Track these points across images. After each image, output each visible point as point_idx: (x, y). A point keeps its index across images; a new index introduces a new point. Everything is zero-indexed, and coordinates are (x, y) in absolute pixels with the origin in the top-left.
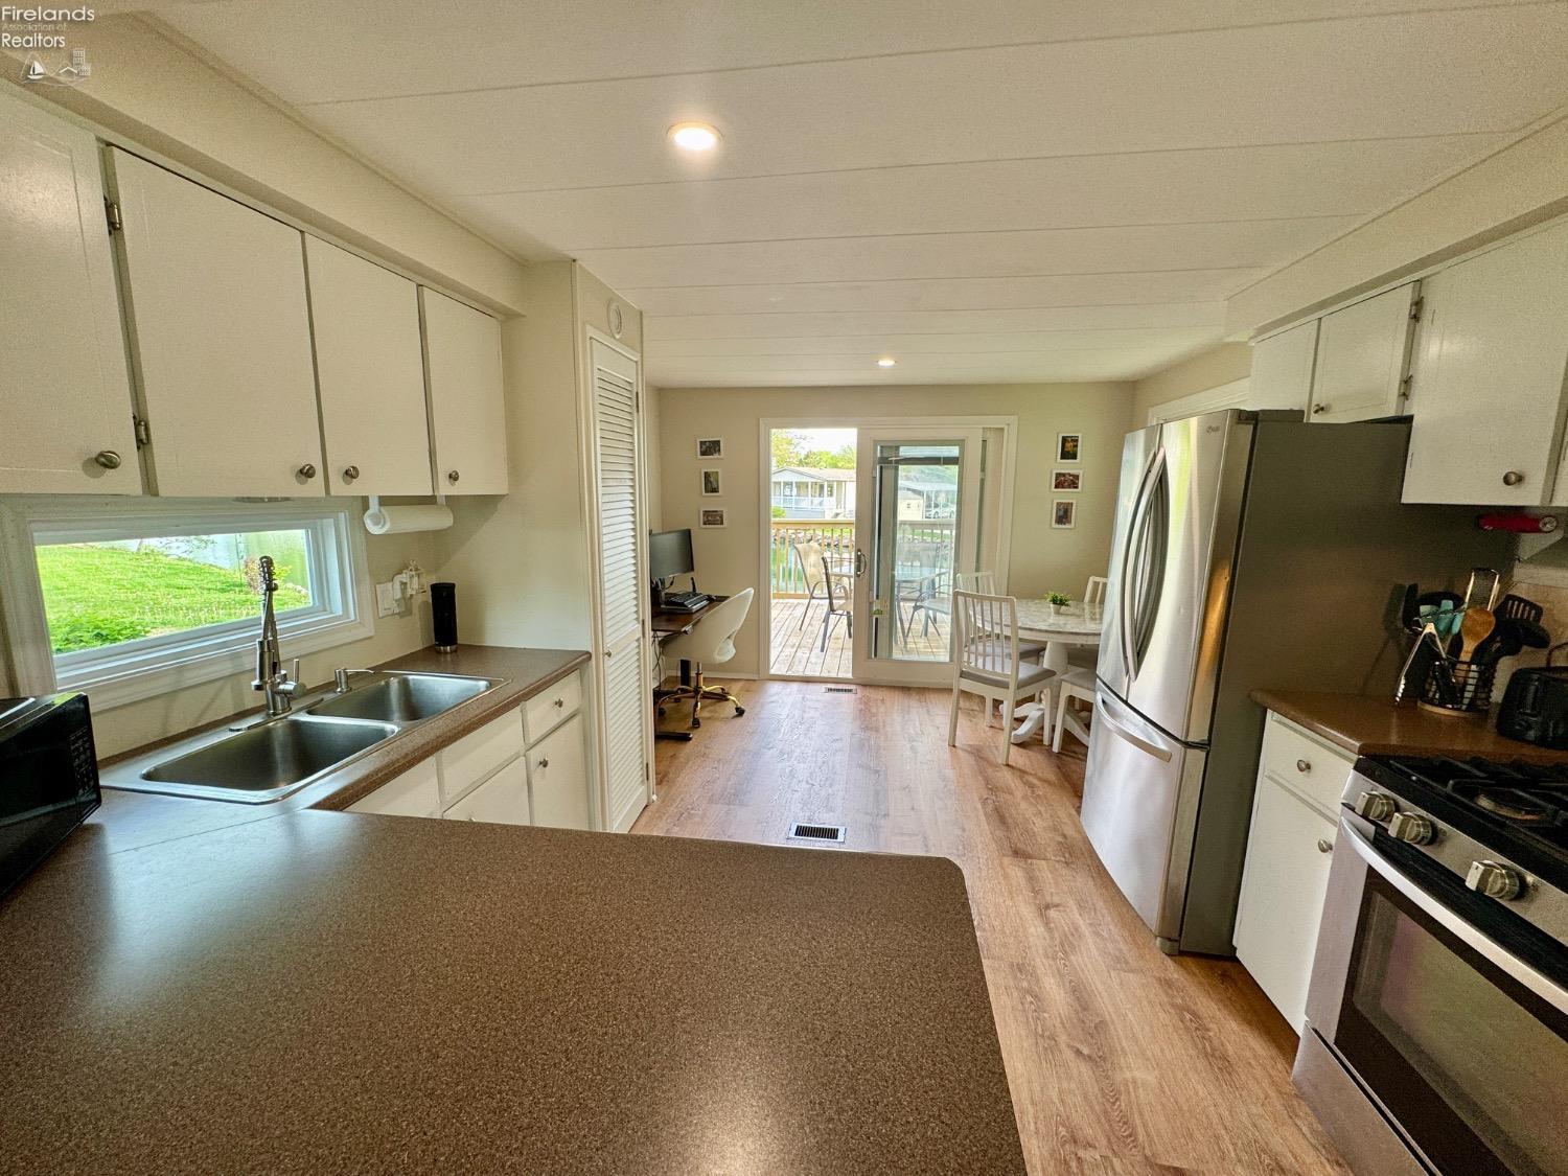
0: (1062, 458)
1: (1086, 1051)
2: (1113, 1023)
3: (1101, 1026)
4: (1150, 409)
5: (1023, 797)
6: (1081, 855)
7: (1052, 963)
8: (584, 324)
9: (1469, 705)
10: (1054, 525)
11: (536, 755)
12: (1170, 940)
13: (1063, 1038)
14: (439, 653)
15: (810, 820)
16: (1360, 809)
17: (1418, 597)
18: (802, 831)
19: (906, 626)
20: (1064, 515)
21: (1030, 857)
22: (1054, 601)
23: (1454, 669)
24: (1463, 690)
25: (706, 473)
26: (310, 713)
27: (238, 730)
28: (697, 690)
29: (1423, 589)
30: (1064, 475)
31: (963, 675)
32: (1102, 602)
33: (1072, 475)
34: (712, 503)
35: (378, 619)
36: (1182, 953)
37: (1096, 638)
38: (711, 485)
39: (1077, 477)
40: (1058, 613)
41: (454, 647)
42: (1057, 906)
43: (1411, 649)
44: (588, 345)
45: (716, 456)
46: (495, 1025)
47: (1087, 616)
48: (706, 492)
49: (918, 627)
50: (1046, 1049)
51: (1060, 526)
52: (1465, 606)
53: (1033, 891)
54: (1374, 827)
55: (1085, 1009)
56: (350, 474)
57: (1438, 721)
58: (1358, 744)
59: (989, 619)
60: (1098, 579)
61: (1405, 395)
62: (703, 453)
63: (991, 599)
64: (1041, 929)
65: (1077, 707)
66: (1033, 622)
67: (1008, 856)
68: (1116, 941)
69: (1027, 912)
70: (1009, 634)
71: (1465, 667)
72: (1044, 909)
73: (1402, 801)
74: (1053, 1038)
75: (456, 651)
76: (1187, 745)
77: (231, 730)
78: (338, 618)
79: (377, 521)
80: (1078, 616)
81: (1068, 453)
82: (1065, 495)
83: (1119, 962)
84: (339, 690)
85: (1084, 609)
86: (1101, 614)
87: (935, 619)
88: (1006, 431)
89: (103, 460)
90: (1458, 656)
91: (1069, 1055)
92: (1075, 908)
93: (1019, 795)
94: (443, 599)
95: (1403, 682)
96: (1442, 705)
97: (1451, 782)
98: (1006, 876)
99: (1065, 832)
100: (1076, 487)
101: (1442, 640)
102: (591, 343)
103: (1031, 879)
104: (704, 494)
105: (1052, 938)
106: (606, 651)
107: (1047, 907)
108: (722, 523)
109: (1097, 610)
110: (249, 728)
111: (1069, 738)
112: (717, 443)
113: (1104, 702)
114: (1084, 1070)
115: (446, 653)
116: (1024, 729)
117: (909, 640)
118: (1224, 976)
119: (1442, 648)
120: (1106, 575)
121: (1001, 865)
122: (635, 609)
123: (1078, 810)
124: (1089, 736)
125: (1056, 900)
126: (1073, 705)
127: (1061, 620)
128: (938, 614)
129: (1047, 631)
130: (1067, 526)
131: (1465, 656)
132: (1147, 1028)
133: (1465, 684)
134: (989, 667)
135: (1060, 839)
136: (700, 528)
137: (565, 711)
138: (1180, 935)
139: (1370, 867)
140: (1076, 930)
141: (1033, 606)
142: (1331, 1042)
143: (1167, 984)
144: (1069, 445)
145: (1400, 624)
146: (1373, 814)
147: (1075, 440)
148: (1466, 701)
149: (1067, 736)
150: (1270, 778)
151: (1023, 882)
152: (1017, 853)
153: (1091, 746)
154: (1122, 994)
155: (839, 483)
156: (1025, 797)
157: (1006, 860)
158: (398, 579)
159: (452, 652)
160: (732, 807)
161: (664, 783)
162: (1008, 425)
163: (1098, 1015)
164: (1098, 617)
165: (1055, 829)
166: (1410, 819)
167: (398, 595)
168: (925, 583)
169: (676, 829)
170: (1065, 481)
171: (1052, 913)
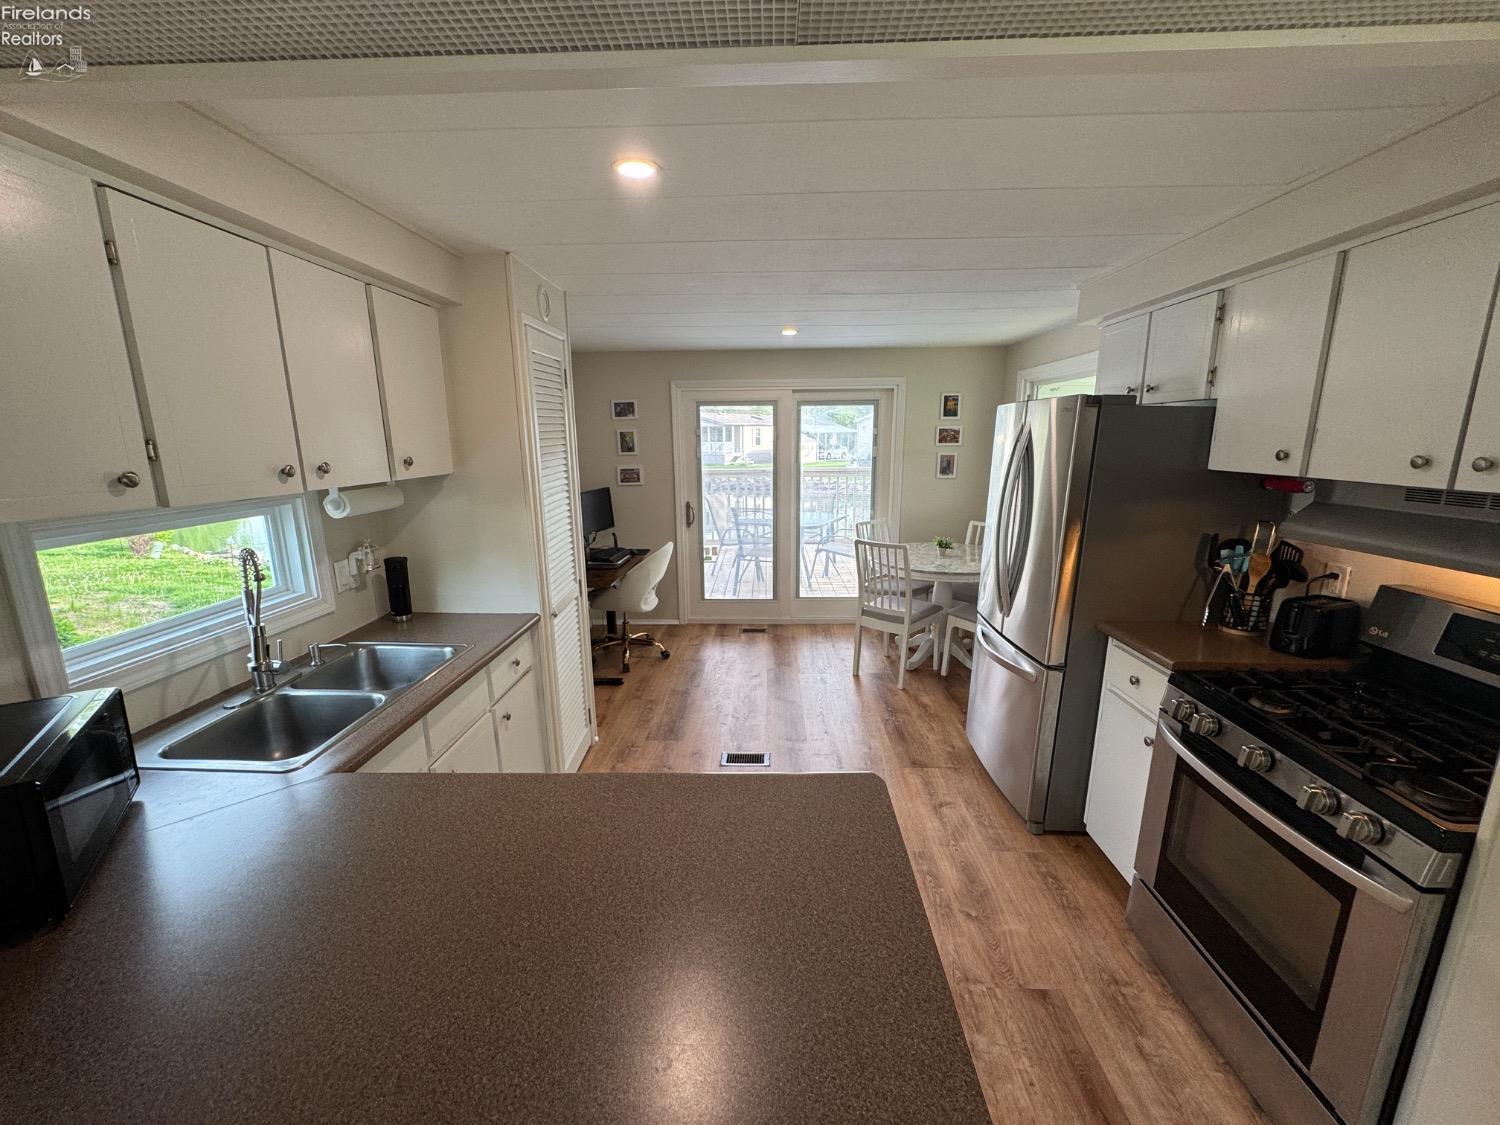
0: (945, 415)
1: (974, 914)
2: (994, 890)
3: (985, 894)
4: (1019, 372)
5: (918, 716)
6: (966, 760)
7: (945, 848)
8: (519, 312)
9: (1252, 628)
10: (939, 475)
11: (500, 710)
12: (1037, 823)
13: (956, 906)
14: (395, 622)
15: (739, 748)
16: (1171, 712)
17: (1219, 542)
18: (733, 759)
19: (810, 568)
20: (947, 467)
21: (926, 766)
22: (940, 545)
23: (1243, 599)
24: (1249, 615)
25: (621, 434)
26: (295, 687)
27: (232, 708)
28: (624, 638)
29: (1222, 539)
30: (946, 430)
31: (865, 612)
32: (981, 542)
33: (954, 431)
34: (627, 462)
35: (338, 594)
36: (1046, 833)
37: (976, 577)
38: (627, 446)
39: (957, 432)
40: (943, 555)
41: (410, 616)
42: (949, 803)
43: (1213, 584)
44: (524, 332)
45: (630, 417)
46: (557, 921)
47: (968, 558)
48: (623, 451)
49: (820, 568)
50: (943, 915)
51: (945, 477)
52: (1252, 551)
53: (930, 794)
54: (1181, 725)
55: (972, 882)
56: (323, 470)
57: (1232, 640)
58: (1172, 663)
59: (886, 563)
60: (977, 523)
61: (1211, 383)
62: (618, 414)
63: (887, 547)
64: (937, 824)
65: (960, 634)
66: (922, 564)
67: (908, 767)
68: (996, 828)
69: (925, 812)
70: (904, 576)
71: (1250, 598)
72: (937, 808)
73: (1201, 706)
74: (948, 906)
75: (411, 619)
76: (1049, 668)
77: (225, 708)
78: (301, 597)
79: (337, 505)
80: (961, 558)
81: (950, 410)
82: (948, 449)
83: (998, 844)
84: (313, 663)
85: (965, 551)
86: (980, 555)
87: (835, 560)
88: (895, 391)
89: (125, 480)
90: (1246, 589)
91: (961, 918)
92: (962, 804)
93: (915, 714)
94: (396, 573)
95: (1207, 611)
96: (1234, 627)
97: (1233, 689)
98: (906, 783)
99: (954, 744)
100: (958, 442)
101: (1235, 577)
102: (526, 330)
103: (927, 784)
104: (620, 453)
105: (945, 829)
106: (552, 611)
107: (941, 806)
108: (639, 480)
109: (977, 551)
110: (242, 705)
111: (954, 663)
112: (631, 405)
113: (983, 634)
114: (971, 928)
115: (402, 622)
116: (917, 657)
117: (813, 580)
118: (1078, 848)
119: (1236, 584)
120: (983, 519)
121: (903, 774)
122: (573, 571)
123: (964, 724)
124: (971, 660)
125: (948, 799)
126: (957, 634)
127: (947, 561)
128: (837, 556)
129: (935, 573)
130: (950, 476)
131: (1251, 590)
132: (1020, 892)
133: (1251, 610)
134: (886, 606)
135: (949, 749)
136: (618, 486)
137: (521, 669)
138: (1044, 819)
139: (1178, 756)
140: (964, 821)
141: (922, 548)
142: (1152, 887)
143: (1034, 857)
144: (951, 404)
145: (1206, 565)
146: (1181, 714)
147: (956, 399)
148: (1251, 624)
149: (953, 660)
150: (1111, 691)
151: (920, 787)
152: (915, 764)
153: (973, 669)
154: (1000, 868)
155: (737, 427)
156: (919, 716)
157: (907, 771)
158: (353, 556)
159: (407, 621)
160: (668, 742)
161: (604, 725)
162: (898, 385)
163: (983, 885)
164: (977, 557)
165: (945, 741)
166: (1204, 720)
167: (355, 571)
168: (825, 529)
169: (620, 765)
170: (949, 436)
171: (945, 810)
